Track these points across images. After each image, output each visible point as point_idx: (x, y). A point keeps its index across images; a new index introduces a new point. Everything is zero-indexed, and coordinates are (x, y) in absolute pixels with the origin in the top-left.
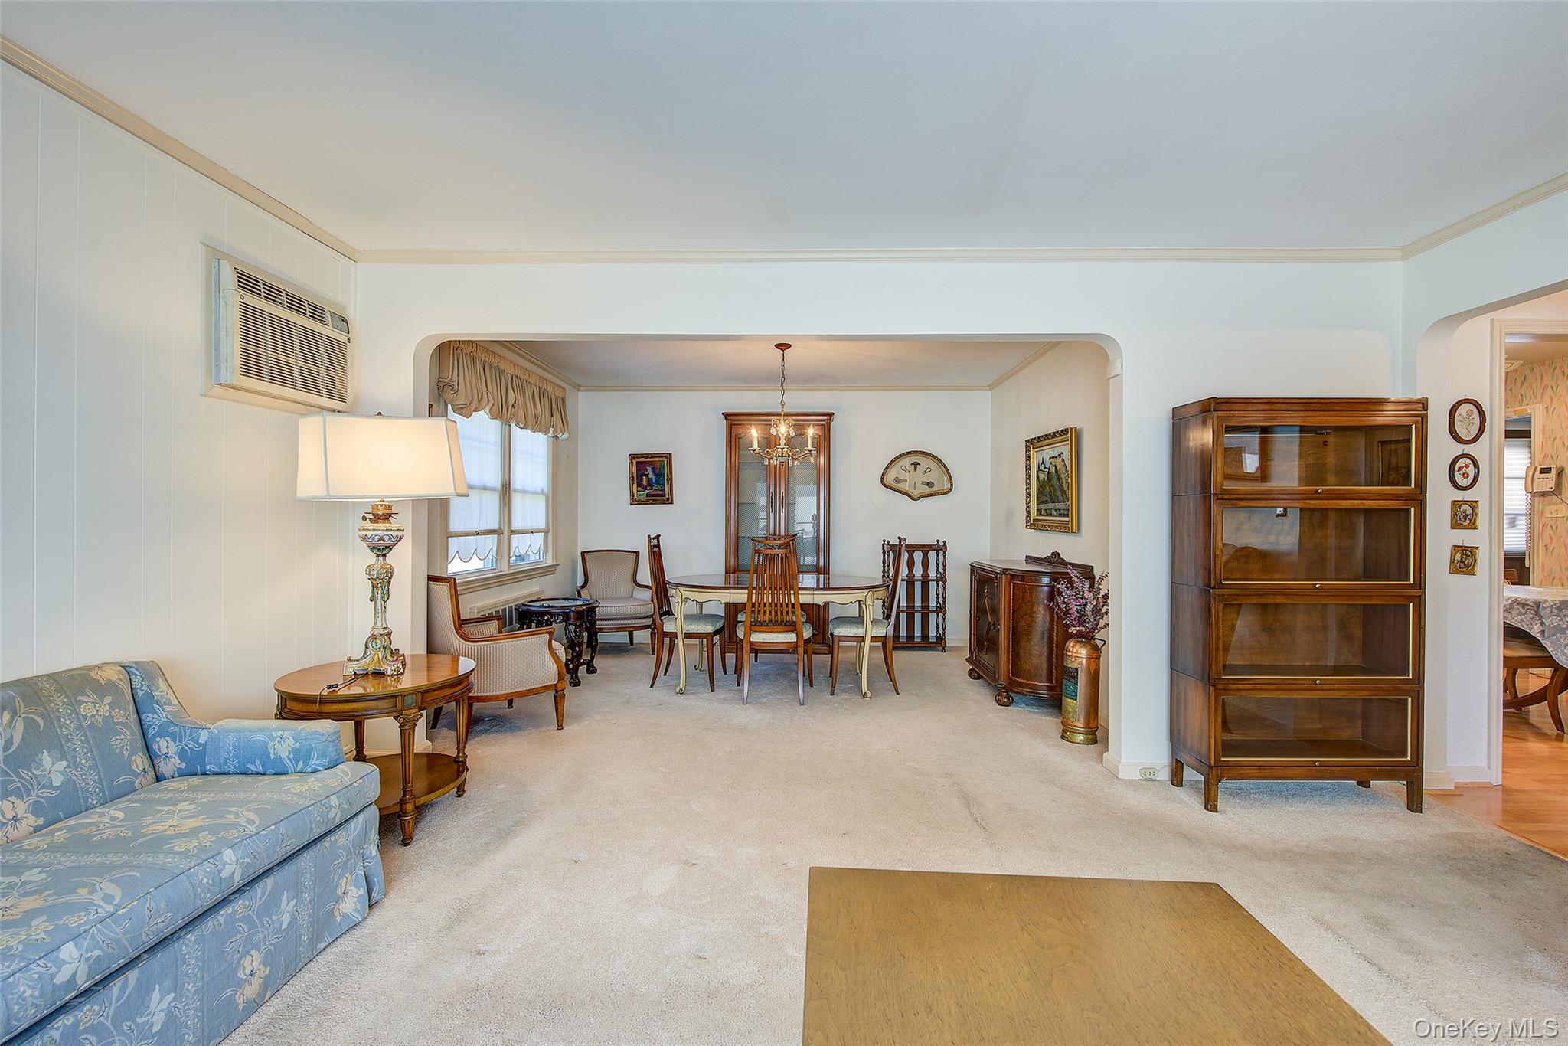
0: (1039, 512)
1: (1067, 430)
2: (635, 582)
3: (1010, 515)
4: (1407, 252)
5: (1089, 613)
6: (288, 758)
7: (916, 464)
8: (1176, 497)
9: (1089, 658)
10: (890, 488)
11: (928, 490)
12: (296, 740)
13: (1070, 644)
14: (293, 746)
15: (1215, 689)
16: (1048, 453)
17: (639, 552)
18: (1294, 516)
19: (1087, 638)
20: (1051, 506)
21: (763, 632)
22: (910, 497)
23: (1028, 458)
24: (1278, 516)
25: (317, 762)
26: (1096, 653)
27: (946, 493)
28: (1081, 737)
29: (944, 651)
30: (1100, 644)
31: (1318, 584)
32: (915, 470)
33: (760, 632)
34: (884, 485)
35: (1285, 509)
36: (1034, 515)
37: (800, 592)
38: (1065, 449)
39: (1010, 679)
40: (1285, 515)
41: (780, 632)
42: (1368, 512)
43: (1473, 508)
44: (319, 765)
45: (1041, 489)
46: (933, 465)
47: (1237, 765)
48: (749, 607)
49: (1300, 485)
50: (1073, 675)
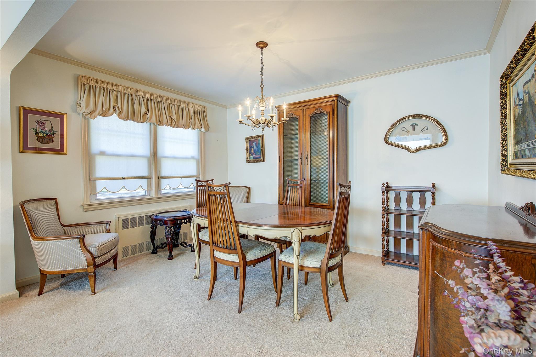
0: (515, 155)
7: (414, 126)
10: (392, 145)
16: (522, 80)
20: (525, 146)
22: (409, 150)
27: (441, 146)
32: (414, 129)
34: (387, 143)
36: (510, 159)
41: (228, 253)
45: (517, 127)
46: (430, 124)
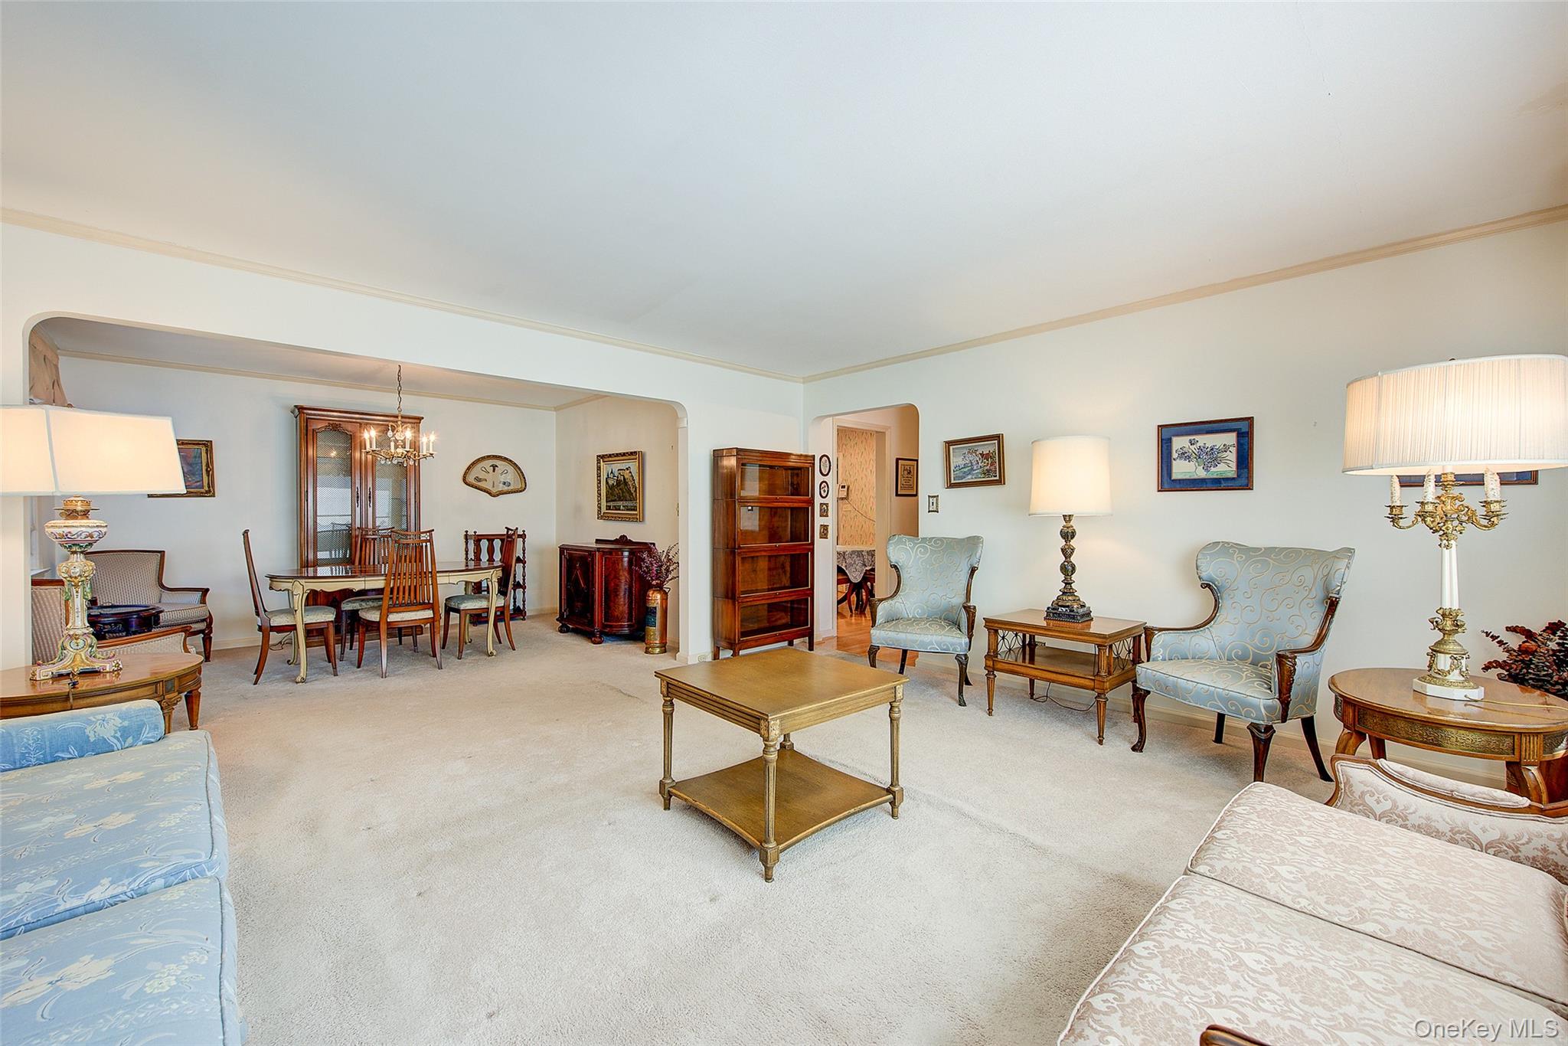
0: (608, 508)
1: (635, 452)
2: (162, 586)
3: (578, 510)
4: (806, 380)
5: (664, 571)
6: (115, 737)
7: (494, 467)
8: (714, 500)
9: (662, 599)
10: (472, 486)
11: (506, 488)
12: (123, 719)
13: (650, 593)
14: (120, 726)
15: (739, 603)
16: (616, 467)
17: (164, 552)
18: (756, 510)
19: (660, 587)
20: (620, 503)
21: (400, 612)
22: (490, 494)
23: (599, 468)
24: (749, 510)
25: (150, 735)
26: (665, 599)
27: (521, 491)
28: (658, 650)
29: (524, 619)
30: (667, 590)
31: (778, 545)
32: (494, 471)
33: (397, 612)
34: (466, 483)
35: (752, 507)
36: (604, 509)
37: (438, 575)
38: (633, 466)
39: (603, 624)
40: (752, 510)
41: (418, 610)
42: (792, 509)
43: (827, 507)
44: (151, 737)
45: (610, 491)
46: (510, 469)
47: (747, 641)
48: (387, 592)
49: (760, 494)
50: (653, 611)
